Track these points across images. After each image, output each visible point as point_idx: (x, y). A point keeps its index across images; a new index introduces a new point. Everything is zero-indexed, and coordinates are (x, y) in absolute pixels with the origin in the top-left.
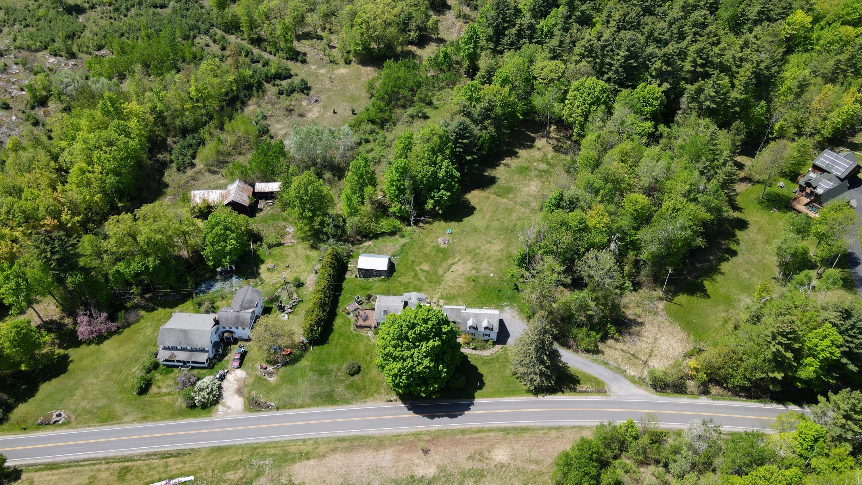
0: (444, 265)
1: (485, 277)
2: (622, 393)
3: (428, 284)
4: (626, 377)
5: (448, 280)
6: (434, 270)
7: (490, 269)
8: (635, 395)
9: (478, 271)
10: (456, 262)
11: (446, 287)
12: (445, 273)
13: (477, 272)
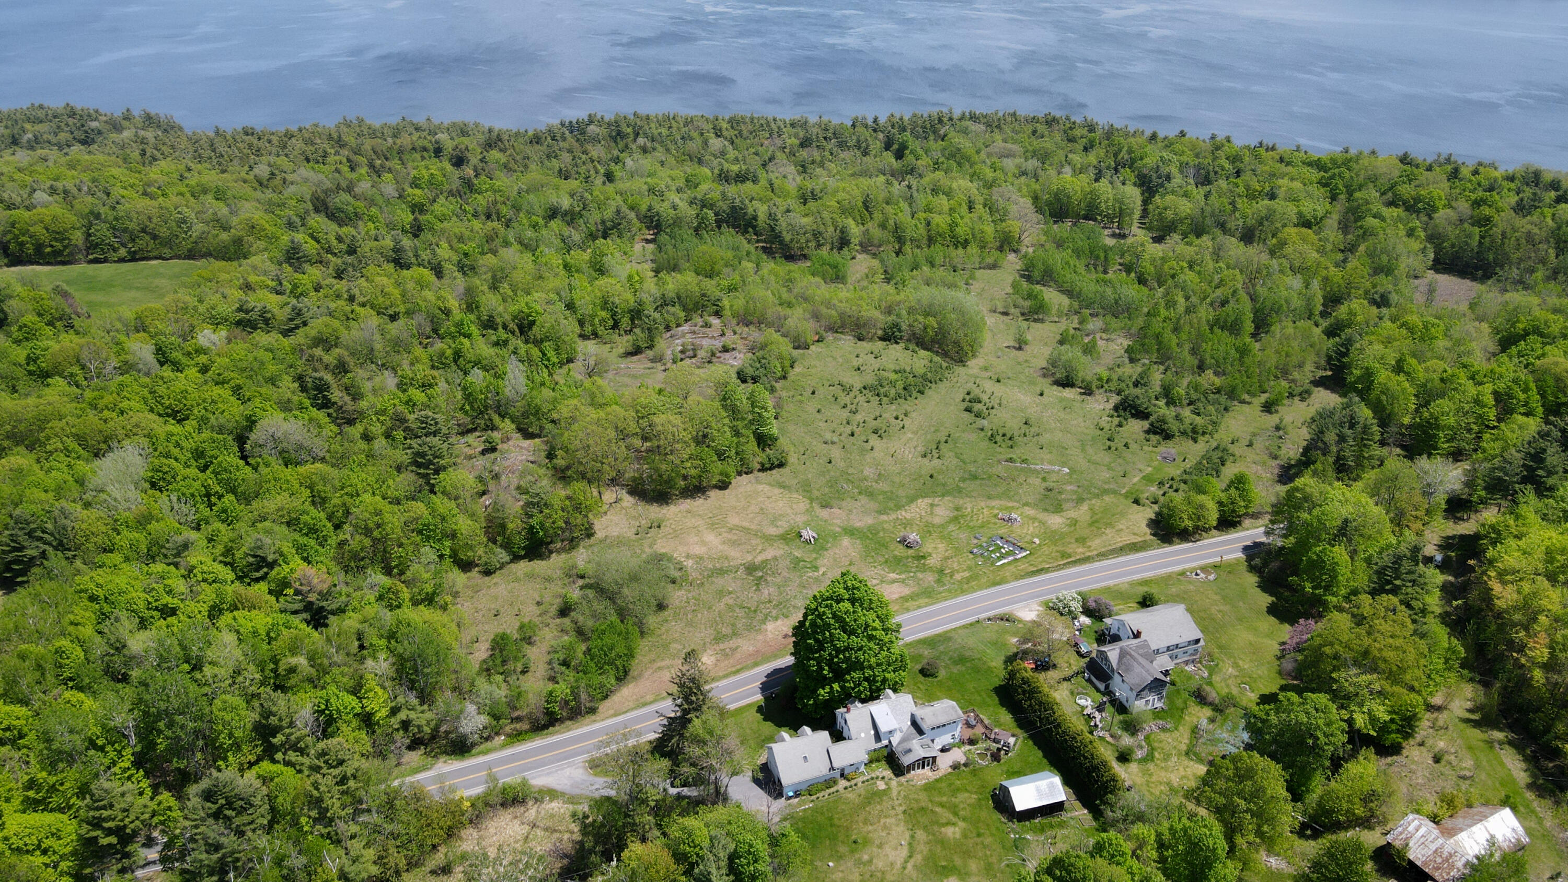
0: (923, 848)
1: (841, 857)
2: (568, 771)
3: (923, 804)
4: (563, 794)
5: (897, 825)
6: (934, 835)
7: (841, 875)
8: (548, 774)
9: (859, 862)
10: (906, 862)
11: (893, 812)
12: (912, 837)
13: (860, 859)
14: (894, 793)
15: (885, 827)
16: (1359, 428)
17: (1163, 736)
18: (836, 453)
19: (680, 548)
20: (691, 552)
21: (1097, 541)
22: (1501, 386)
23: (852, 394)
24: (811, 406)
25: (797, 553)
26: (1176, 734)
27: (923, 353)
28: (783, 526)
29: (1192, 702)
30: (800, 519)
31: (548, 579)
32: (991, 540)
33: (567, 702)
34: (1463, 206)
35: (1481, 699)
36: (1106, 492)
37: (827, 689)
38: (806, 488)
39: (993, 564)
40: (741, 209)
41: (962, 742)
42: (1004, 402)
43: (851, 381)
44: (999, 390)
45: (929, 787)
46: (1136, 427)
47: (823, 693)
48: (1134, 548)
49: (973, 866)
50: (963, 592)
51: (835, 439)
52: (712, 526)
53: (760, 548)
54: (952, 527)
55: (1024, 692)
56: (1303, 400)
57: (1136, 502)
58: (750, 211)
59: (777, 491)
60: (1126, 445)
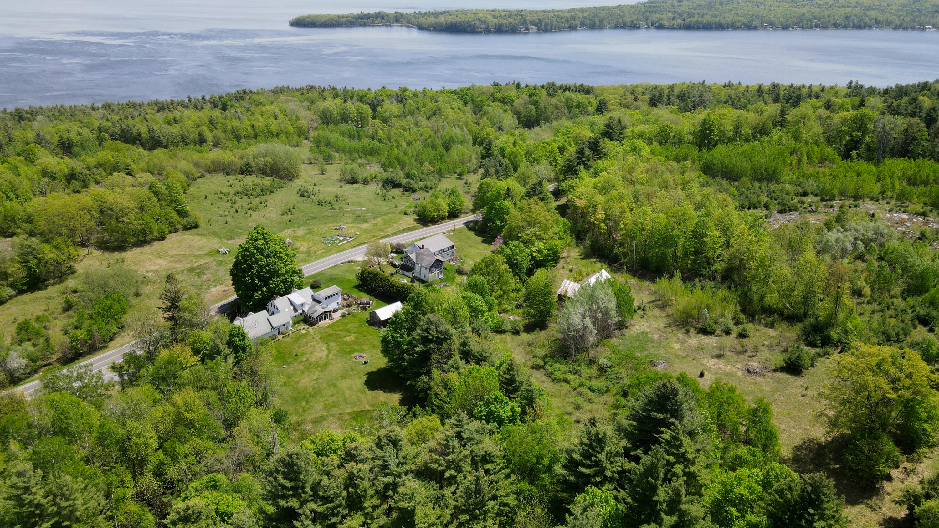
0: (335, 348)
1: (290, 363)
3: (330, 333)
5: (318, 344)
6: (340, 342)
10: (328, 355)
11: (314, 340)
12: (328, 346)
13: (301, 361)
14: (312, 333)
15: (311, 346)
16: (503, 167)
17: (446, 288)
18: (229, 219)
19: (141, 269)
20: (149, 269)
21: (390, 229)
22: (560, 144)
23: (230, 197)
24: (207, 203)
25: (220, 259)
26: (452, 287)
27: (267, 178)
28: (206, 250)
29: (456, 274)
30: (216, 246)
31: (50, 298)
32: (332, 237)
33: (86, 342)
34: (526, 97)
35: (582, 251)
36: (389, 213)
37: (260, 292)
38: (215, 234)
39: (337, 244)
40: (128, 131)
41: (343, 306)
42: (321, 192)
43: (227, 191)
44: (316, 188)
45: (330, 326)
46: (397, 192)
47: (258, 294)
48: (410, 229)
49: (365, 347)
50: (323, 257)
51: (227, 213)
52: (160, 257)
53: (194, 261)
54: (308, 236)
55: (371, 279)
56: (475, 173)
57: (406, 214)
58: (134, 131)
59: (197, 237)
60: (393, 198)
